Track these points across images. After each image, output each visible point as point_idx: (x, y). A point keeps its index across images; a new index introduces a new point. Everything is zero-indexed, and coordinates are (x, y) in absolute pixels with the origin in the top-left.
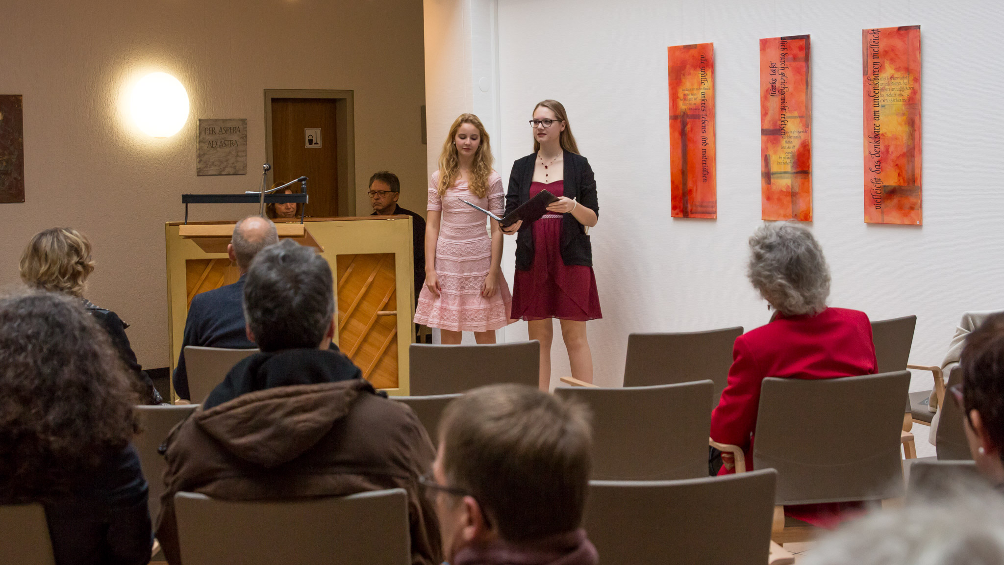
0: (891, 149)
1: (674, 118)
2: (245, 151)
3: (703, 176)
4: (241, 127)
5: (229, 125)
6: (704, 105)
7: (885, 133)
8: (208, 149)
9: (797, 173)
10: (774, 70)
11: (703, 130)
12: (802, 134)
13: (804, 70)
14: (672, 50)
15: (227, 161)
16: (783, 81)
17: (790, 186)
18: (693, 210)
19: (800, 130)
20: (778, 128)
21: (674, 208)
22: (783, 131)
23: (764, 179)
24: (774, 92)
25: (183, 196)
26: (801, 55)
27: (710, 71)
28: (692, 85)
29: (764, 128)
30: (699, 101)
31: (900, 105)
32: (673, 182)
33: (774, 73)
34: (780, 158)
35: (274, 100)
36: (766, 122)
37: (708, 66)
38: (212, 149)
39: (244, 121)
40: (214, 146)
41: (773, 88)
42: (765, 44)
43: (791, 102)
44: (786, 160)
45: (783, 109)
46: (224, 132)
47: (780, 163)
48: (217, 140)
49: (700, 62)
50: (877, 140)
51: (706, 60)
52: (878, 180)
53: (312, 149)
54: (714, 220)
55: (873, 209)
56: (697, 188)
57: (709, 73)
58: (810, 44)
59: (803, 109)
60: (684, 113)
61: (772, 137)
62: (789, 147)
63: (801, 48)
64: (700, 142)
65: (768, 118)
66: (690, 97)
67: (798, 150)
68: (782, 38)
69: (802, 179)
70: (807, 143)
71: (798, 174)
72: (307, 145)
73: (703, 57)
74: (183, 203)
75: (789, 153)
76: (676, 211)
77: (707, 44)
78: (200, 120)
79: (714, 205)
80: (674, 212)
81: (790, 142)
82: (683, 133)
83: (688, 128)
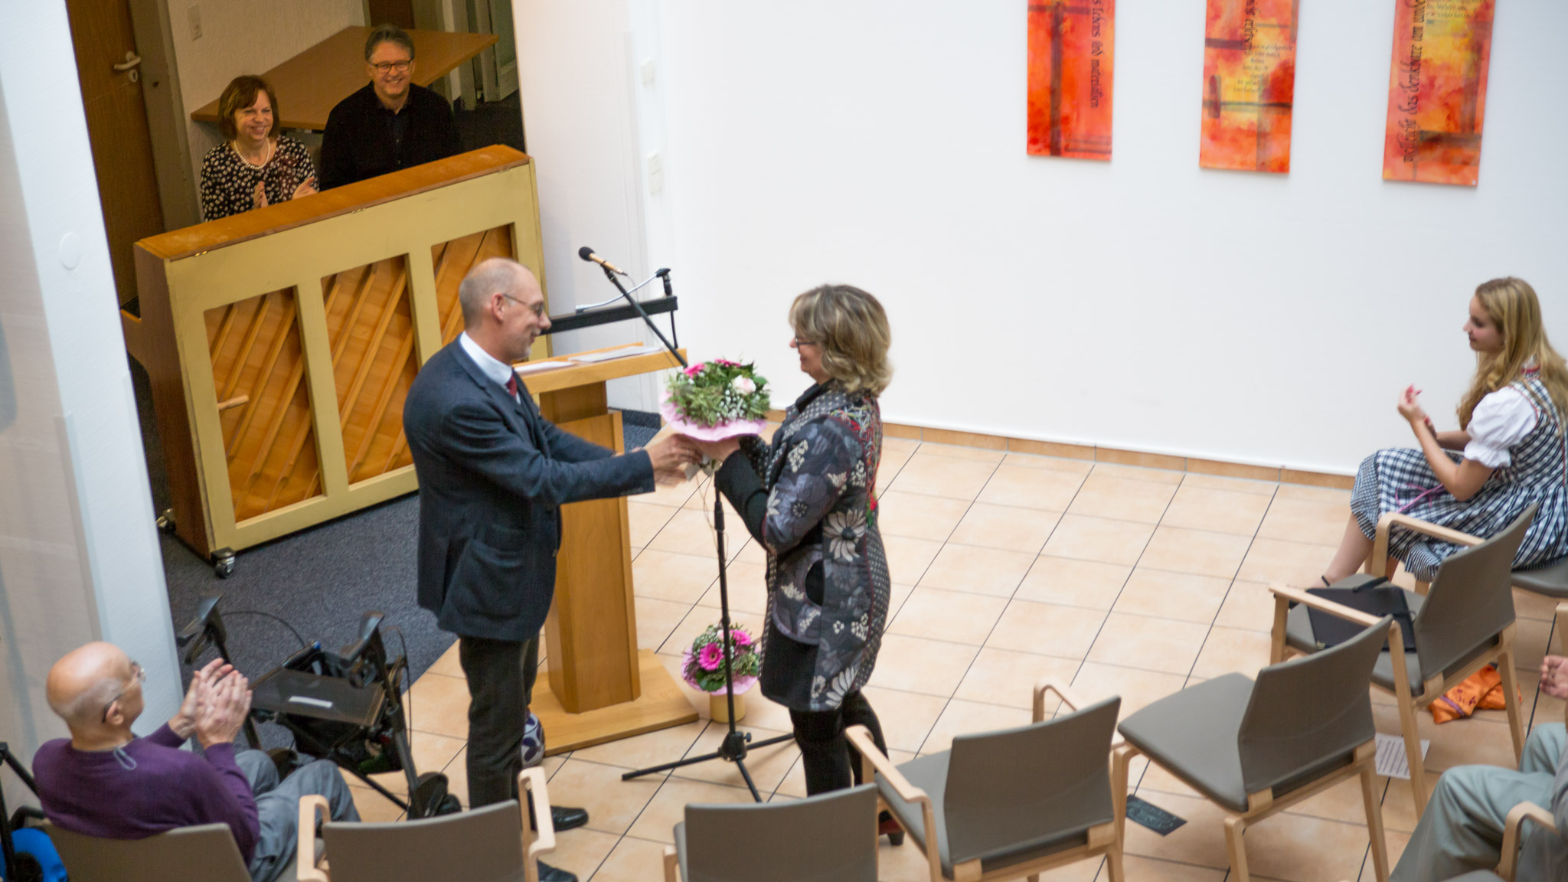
0: (1438, 82)
1: (1037, 9)
3: (1092, 99)
7: (1431, 59)
9: (1269, 105)
11: (1094, 31)
12: (1281, 53)
17: (1256, 123)
18: (1071, 146)
19: (1278, 45)
20: (1238, 38)
21: (1033, 141)
22: (1247, 44)
23: (1207, 112)
29: (1212, 37)
31: (1460, 21)
32: (1031, 104)
34: (1239, 82)
36: (1216, 28)
43: (1265, 3)
44: (1251, 86)
45: (1250, 11)
47: (1238, 90)
50: (1414, 68)
52: (1410, 123)
54: (1107, 160)
55: (1399, 161)
56: (1078, 115)
59: (1287, 13)
60: (1058, 3)
61: (1226, 52)
62: (1256, 68)
64: (1088, 49)
65: (1221, 23)
67: (1273, 74)
69: (1276, 114)
70: (1291, 65)
71: (1271, 107)
75: (1255, 77)
76: (1039, 146)
79: (1109, 142)
80: (1031, 146)
81: (1259, 61)
82: (1055, 34)
83: (1066, 26)
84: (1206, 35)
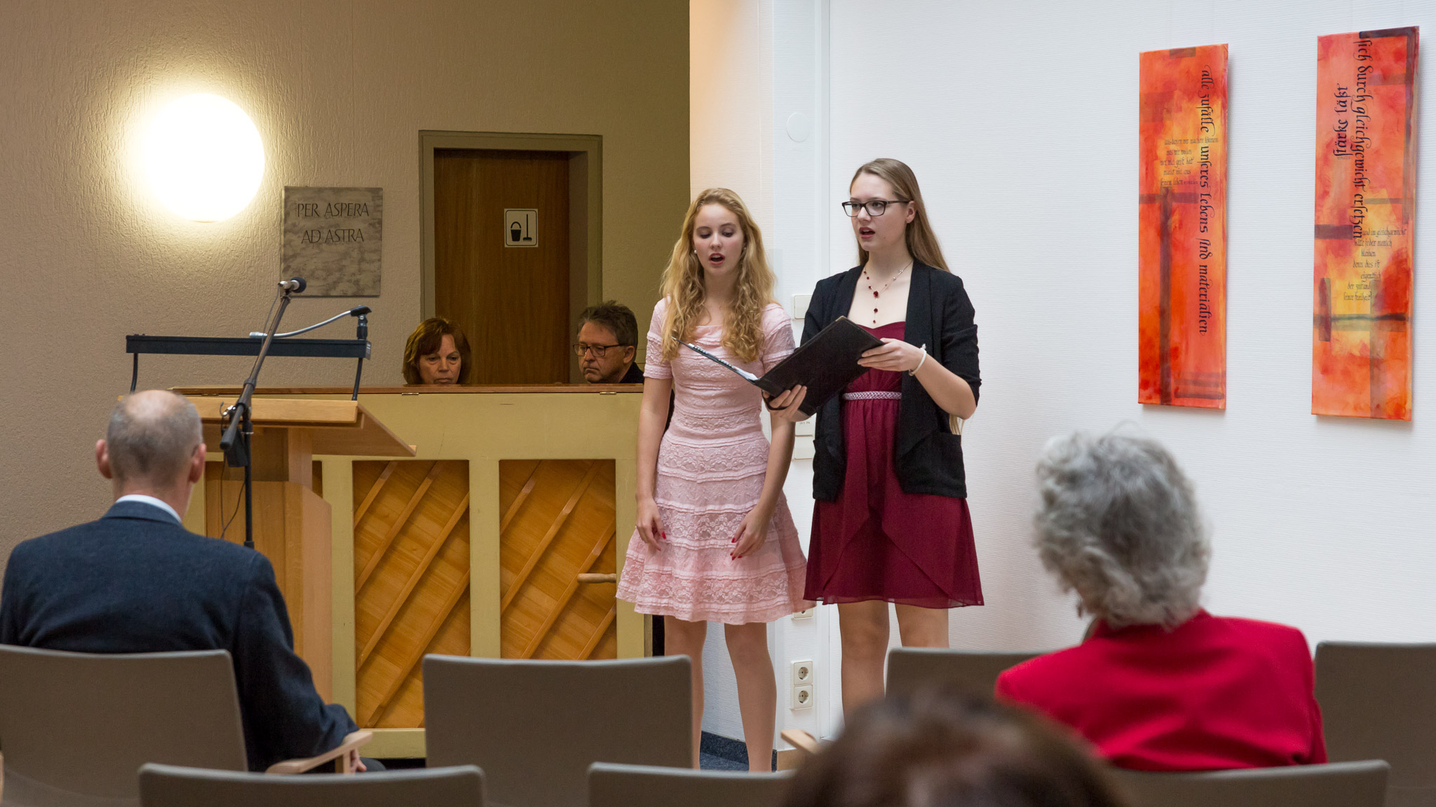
1: (1148, 199)
2: (378, 251)
3: (1201, 321)
4: (370, 204)
5: (345, 199)
6: (1204, 174)
8: (304, 245)
9: (1382, 318)
10: (1344, 102)
11: (1204, 225)
12: (1396, 239)
13: (1403, 101)
14: (1148, 60)
15: (341, 269)
16: (1360, 124)
17: (1369, 347)
18: (1179, 391)
19: (1392, 228)
20: (1348, 223)
21: (1144, 384)
22: (1357, 229)
23: (1317, 331)
24: (1343, 149)
25: (128, 337)
26: (1399, 69)
27: (1220, 102)
28: (1185, 132)
29: (1321, 223)
30: (1196, 166)
32: (1142, 332)
33: (1344, 109)
34: (1350, 286)
35: (439, 153)
36: (1326, 210)
37: (1215, 92)
38: (312, 245)
39: (376, 192)
40: (315, 239)
41: (1342, 139)
42: (1327, 45)
43: (1374, 171)
44: (1362, 291)
45: (1359, 183)
46: (335, 212)
47: (1348, 298)
48: (322, 228)
49: (1199, 85)
51: (1212, 81)
53: (519, 250)
54: (1221, 411)
56: (1187, 343)
57: (1217, 107)
58: (1417, 46)
59: (1399, 184)
60: (1167, 189)
61: (1335, 242)
62: (1368, 265)
63: (1398, 56)
64: (1196, 251)
65: (1329, 202)
66: (1180, 156)
67: (1386, 271)
68: (1362, 35)
69: (1392, 331)
70: (1405, 256)
71: (1385, 322)
72: (509, 242)
73: (1205, 74)
74: (128, 351)
75: (1367, 276)
76: (1150, 391)
77: (1216, 47)
78: (287, 189)
79: (1222, 380)
80: (1143, 392)
81: (1370, 254)
82: (1164, 233)
83: (1174, 220)
84: (1315, 221)
